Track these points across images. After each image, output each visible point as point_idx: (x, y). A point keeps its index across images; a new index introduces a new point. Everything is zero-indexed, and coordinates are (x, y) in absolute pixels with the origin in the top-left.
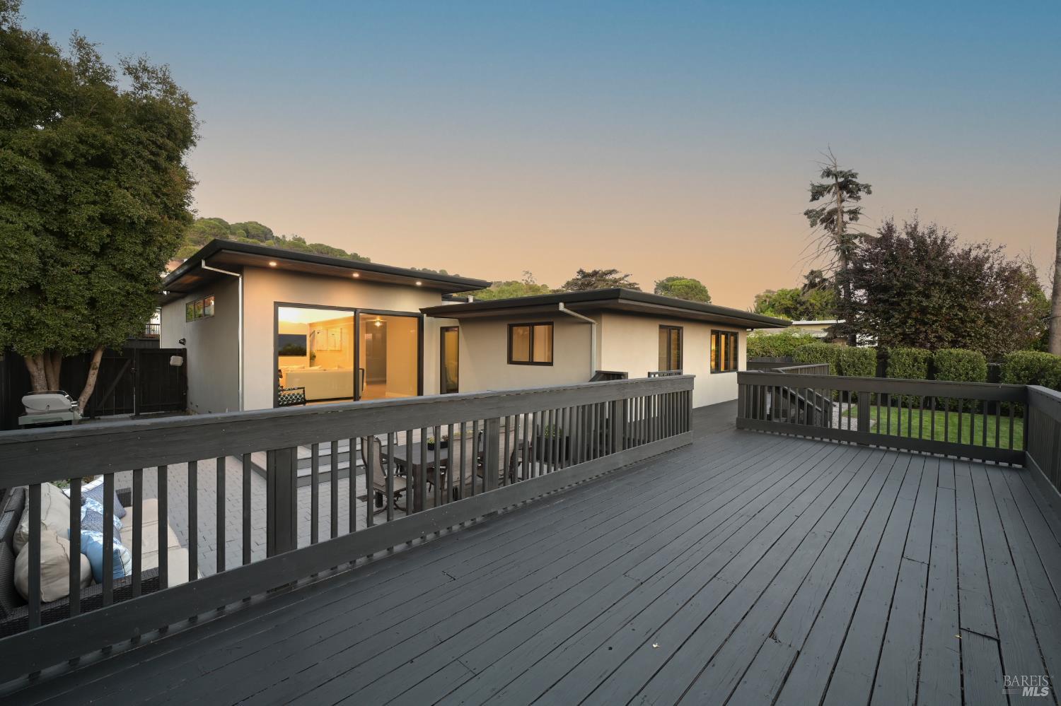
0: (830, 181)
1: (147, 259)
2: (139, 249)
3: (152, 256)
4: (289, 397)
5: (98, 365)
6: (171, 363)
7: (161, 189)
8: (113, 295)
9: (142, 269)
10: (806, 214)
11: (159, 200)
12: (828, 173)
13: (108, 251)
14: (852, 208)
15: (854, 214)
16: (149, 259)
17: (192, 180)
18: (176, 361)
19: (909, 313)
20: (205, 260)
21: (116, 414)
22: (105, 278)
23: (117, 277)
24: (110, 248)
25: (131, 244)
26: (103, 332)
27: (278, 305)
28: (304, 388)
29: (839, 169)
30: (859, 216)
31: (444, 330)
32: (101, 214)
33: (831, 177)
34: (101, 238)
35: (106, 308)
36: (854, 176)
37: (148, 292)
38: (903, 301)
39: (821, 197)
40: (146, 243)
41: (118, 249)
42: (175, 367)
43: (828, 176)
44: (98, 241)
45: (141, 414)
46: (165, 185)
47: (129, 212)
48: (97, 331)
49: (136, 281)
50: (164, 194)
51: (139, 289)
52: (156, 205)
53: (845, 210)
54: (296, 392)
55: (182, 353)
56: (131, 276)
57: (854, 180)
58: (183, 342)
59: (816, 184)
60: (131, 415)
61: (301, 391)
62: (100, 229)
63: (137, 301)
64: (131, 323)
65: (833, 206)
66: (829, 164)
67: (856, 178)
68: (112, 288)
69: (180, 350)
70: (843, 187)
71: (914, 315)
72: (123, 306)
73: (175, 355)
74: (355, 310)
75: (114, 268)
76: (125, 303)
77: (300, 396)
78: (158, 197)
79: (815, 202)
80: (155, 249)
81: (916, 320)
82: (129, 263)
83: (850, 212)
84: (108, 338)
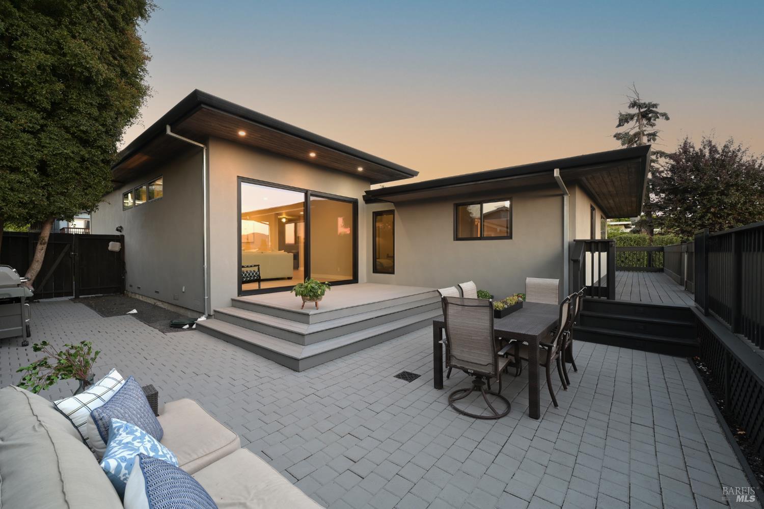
0: (635, 111)
1: (103, 125)
2: (95, 112)
3: (109, 121)
4: (247, 275)
5: (47, 239)
6: (110, 248)
7: (118, 50)
8: (66, 158)
9: (98, 135)
10: (615, 136)
11: (116, 62)
12: (634, 105)
13: (59, 111)
14: (650, 132)
15: (653, 136)
16: (106, 125)
17: (146, 53)
18: (114, 246)
19: (710, 208)
20: (171, 125)
21: (55, 297)
22: (57, 140)
23: (69, 140)
24: (61, 108)
25: (86, 103)
26: (54, 201)
27: (241, 179)
28: (258, 266)
29: (642, 102)
30: (656, 137)
31: (376, 215)
32: (53, 65)
33: (636, 107)
34: (52, 93)
35: (58, 174)
36: (655, 106)
37: (103, 161)
38: (704, 199)
39: (626, 124)
40: (102, 107)
41: (71, 110)
42: (113, 252)
43: (633, 107)
44: (49, 96)
45: (80, 297)
46: (122, 47)
47: (88, 63)
48: (48, 198)
49: (92, 147)
50: (121, 56)
51: (94, 156)
52: (113, 66)
53: (645, 133)
54: (252, 269)
55: (120, 239)
56: (85, 142)
57: (654, 109)
58: (119, 229)
59: (624, 113)
60: (70, 297)
61: (256, 269)
62: (52, 83)
63: (92, 169)
64: (86, 194)
65: (637, 130)
66: (634, 97)
67: (657, 108)
68: (65, 151)
69: (118, 236)
70: (644, 115)
71: (712, 210)
72: (77, 174)
73: (114, 241)
74: (306, 192)
75: (67, 130)
76: (79, 170)
77: (256, 273)
78: (115, 58)
79: (620, 128)
80: (112, 114)
81: (714, 214)
82: (85, 125)
83: (649, 135)
84: (60, 208)
